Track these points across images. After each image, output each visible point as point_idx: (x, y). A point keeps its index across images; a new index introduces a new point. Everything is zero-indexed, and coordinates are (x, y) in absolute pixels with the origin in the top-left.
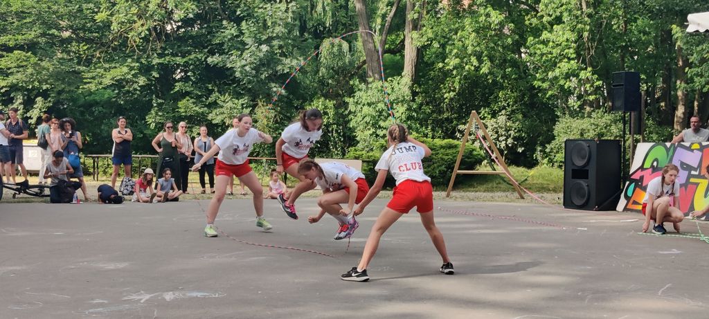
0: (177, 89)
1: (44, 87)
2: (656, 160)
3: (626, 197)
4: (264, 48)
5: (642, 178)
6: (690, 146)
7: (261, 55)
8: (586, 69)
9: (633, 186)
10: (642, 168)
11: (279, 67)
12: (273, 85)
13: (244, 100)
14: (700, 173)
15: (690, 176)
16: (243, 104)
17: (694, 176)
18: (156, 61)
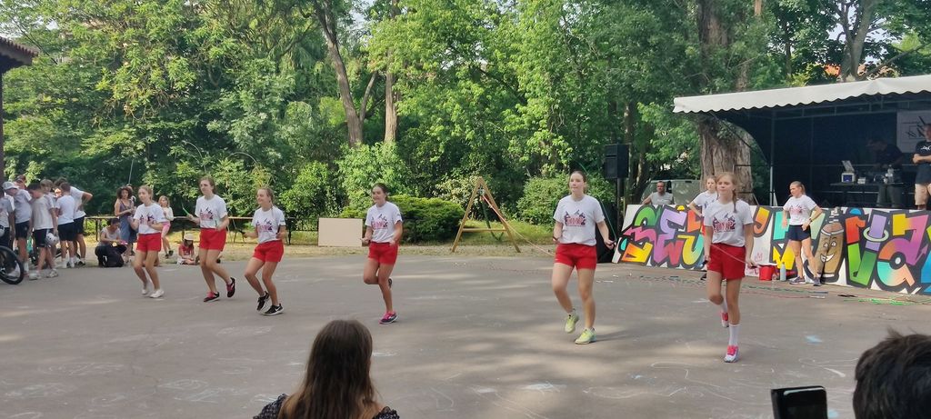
0: (172, 152)
1: (41, 152)
2: (645, 219)
3: (620, 250)
4: (263, 116)
5: (633, 234)
6: (676, 208)
7: (261, 122)
8: (557, 137)
9: (625, 241)
10: (632, 226)
11: (276, 133)
12: (269, 149)
13: (240, 163)
14: (686, 230)
15: (677, 233)
16: (238, 167)
17: (682, 233)
18: (151, 126)
